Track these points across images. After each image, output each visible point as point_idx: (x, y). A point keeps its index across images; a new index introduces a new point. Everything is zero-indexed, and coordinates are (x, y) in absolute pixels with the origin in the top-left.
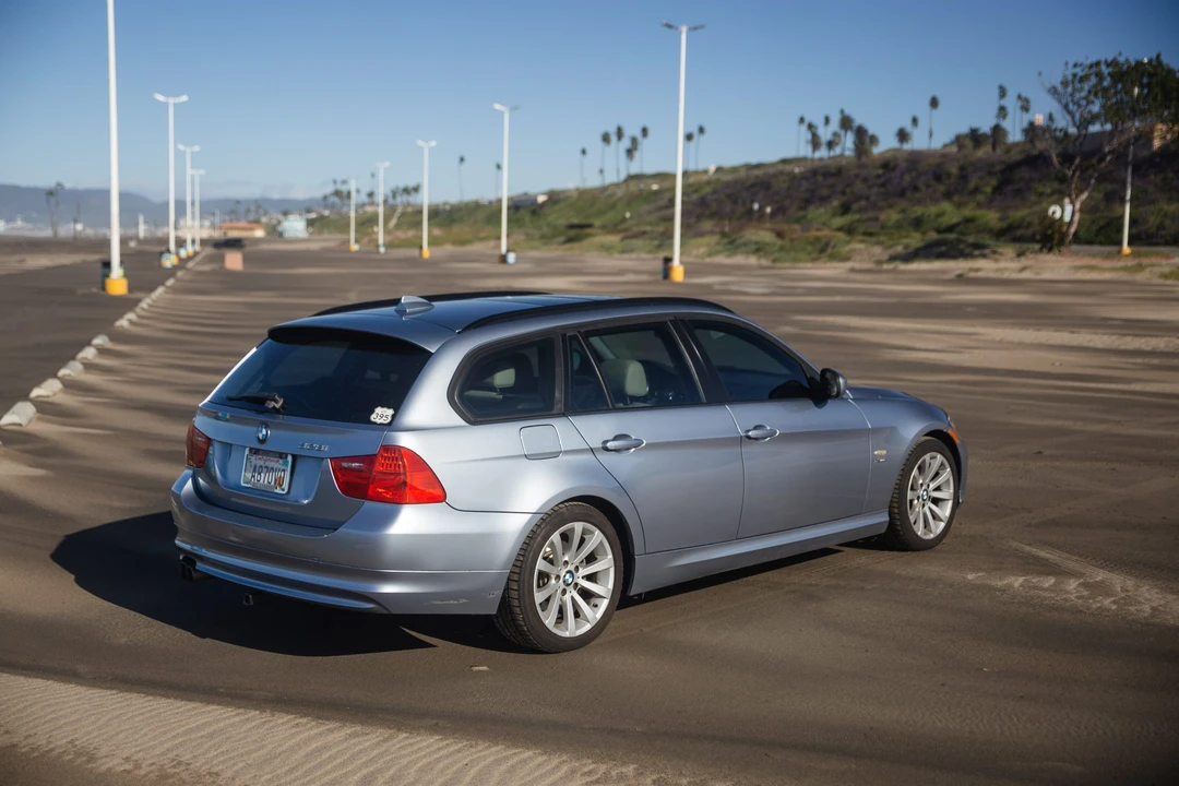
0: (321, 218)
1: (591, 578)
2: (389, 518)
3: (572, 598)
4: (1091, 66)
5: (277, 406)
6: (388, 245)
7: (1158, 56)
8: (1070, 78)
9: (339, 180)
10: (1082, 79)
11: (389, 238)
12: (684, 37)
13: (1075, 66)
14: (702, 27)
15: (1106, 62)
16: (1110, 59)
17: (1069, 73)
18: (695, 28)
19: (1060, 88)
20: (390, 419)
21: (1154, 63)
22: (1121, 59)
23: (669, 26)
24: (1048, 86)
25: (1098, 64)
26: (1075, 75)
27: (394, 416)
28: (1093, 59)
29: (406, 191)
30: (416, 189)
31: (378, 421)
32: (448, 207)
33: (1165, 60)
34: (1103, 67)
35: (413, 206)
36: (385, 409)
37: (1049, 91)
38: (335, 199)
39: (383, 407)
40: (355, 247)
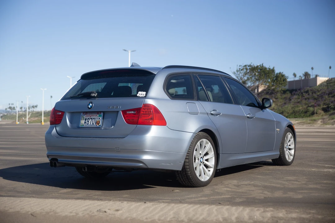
0: (4, 115)
1: (207, 160)
2: (147, 131)
3: (203, 167)
4: (244, 66)
5: (96, 95)
6: (29, 122)
7: (262, 65)
8: (239, 69)
9: (11, 104)
10: (242, 70)
11: (30, 120)
12: (130, 54)
13: (240, 66)
14: (135, 51)
15: (248, 65)
16: (249, 65)
17: (239, 67)
18: (133, 51)
19: (236, 72)
20: (145, 95)
21: (261, 66)
22: (252, 65)
23: (125, 50)
24: (233, 72)
25: (246, 66)
26: (240, 69)
27: (146, 94)
28: (245, 64)
29: (33, 107)
30: (36, 106)
31: (140, 96)
32: (47, 112)
33: (264, 65)
34: (247, 67)
35: (35, 112)
36: (142, 92)
37: (233, 73)
38: (8, 110)
39: (141, 91)
40: (18, 123)
